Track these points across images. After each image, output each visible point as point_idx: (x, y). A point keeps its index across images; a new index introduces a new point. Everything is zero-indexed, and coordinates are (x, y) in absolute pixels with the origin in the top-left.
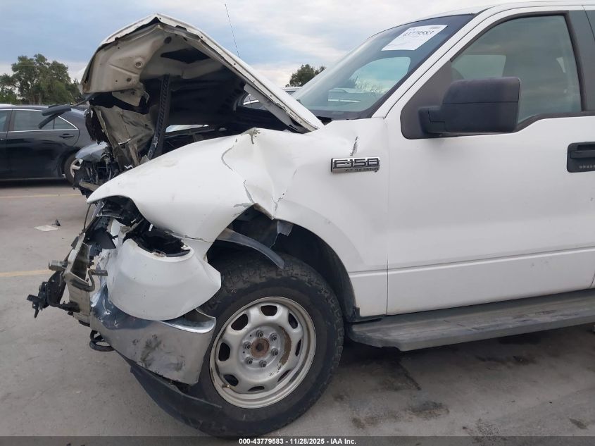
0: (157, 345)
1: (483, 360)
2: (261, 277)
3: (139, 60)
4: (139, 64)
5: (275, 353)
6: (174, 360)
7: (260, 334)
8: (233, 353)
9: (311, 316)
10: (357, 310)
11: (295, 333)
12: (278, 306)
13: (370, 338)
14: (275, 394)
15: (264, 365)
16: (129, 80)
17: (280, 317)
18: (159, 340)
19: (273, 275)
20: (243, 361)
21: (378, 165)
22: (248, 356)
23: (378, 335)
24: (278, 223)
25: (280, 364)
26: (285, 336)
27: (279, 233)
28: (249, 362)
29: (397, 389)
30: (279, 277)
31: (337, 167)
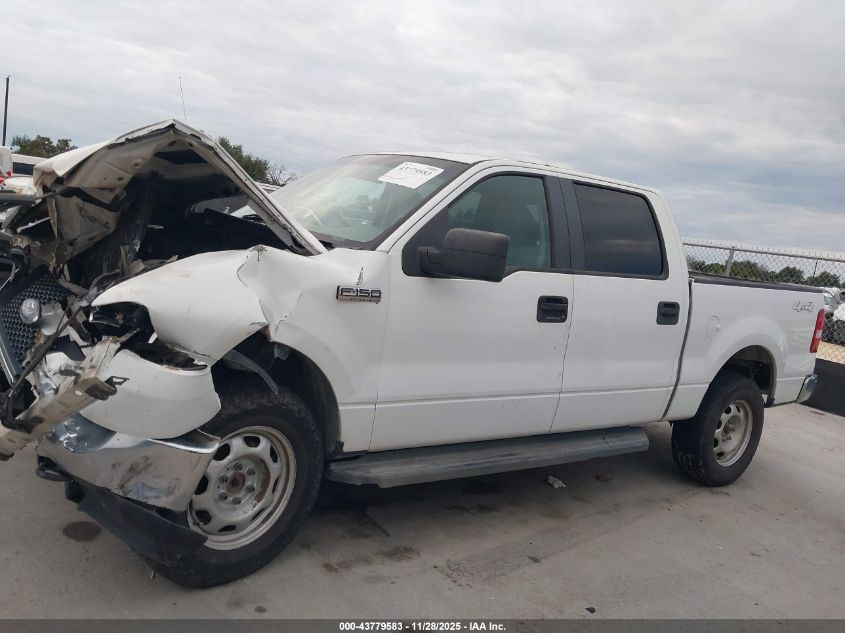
0: (146, 468)
1: (449, 508)
2: (252, 403)
3: (139, 161)
4: (137, 164)
5: (251, 489)
6: (164, 484)
7: (238, 467)
8: (212, 485)
9: (295, 449)
10: (341, 445)
11: (275, 469)
12: (261, 438)
13: (349, 476)
14: (246, 535)
15: (239, 502)
16: (120, 179)
17: (263, 449)
18: (149, 461)
19: (264, 401)
20: (217, 497)
21: (379, 297)
22: (222, 491)
23: (357, 473)
24: (276, 346)
25: (254, 502)
26: (264, 471)
27: (276, 356)
28: (223, 497)
29: (366, 536)
30: (270, 405)
31: (342, 293)
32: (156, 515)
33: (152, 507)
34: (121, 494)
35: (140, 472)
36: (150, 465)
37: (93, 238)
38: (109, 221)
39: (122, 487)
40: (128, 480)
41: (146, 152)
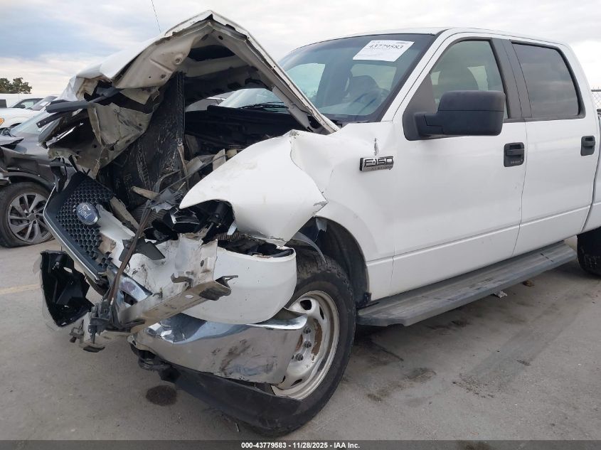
0: (244, 350)
1: (433, 328)
2: (307, 273)
3: (180, 56)
4: (178, 60)
5: (308, 345)
6: (263, 361)
9: (338, 305)
10: (369, 295)
11: (325, 323)
12: (312, 300)
13: (377, 320)
15: (302, 358)
16: (163, 76)
17: (315, 310)
18: (247, 345)
19: (315, 270)
21: (392, 163)
23: (382, 316)
24: (317, 220)
25: (313, 355)
26: (316, 328)
27: (319, 229)
29: (385, 363)
30: (319, 272)
31: (364, 166)
32: (258, 390)
33: (252, 384)
34: (223, 376)
35: (239, 355)
36: (248, 347)
37: (129, 141)
38: (142, 123)
39: (223, 370)
40: (228, 363)
41: (184, 46)
